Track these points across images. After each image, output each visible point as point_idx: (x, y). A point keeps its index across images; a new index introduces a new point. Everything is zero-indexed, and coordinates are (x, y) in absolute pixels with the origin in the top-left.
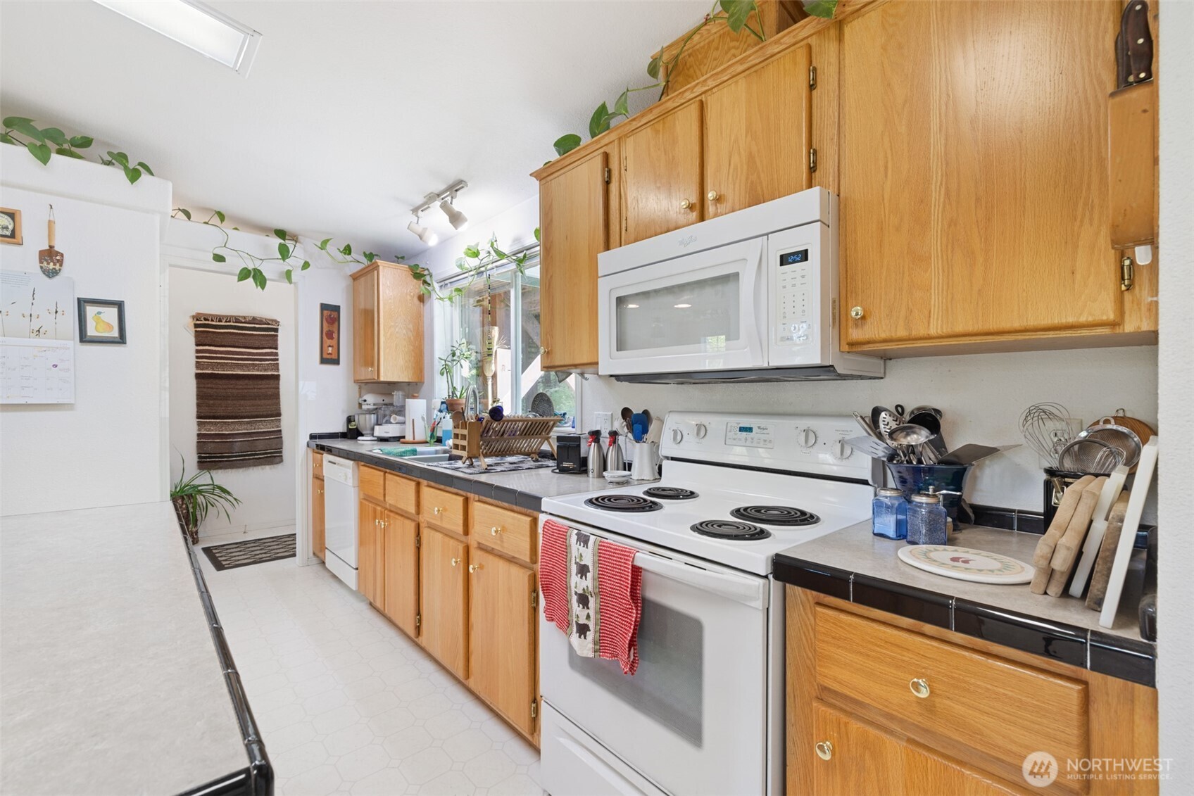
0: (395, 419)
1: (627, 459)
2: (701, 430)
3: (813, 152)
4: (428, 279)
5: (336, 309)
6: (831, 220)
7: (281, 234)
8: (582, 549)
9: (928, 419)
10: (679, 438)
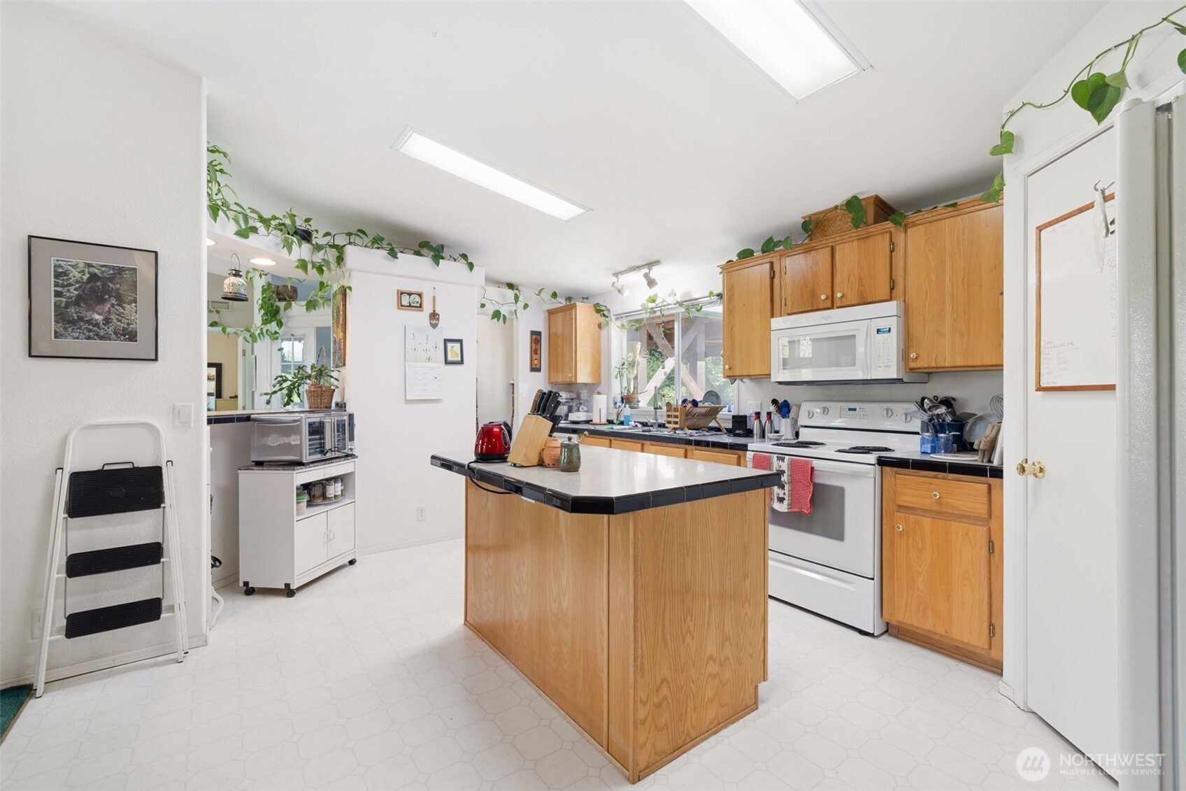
0: (583, 409)
1: (777, 429)
2: (825, 411)
3: (892, 281)
4: (606, 313)
5: (539, 334)
6: (902, 314)
7: (511, 286)
8: (781, 463)
9: (948, 402)
10: (811, 415)
